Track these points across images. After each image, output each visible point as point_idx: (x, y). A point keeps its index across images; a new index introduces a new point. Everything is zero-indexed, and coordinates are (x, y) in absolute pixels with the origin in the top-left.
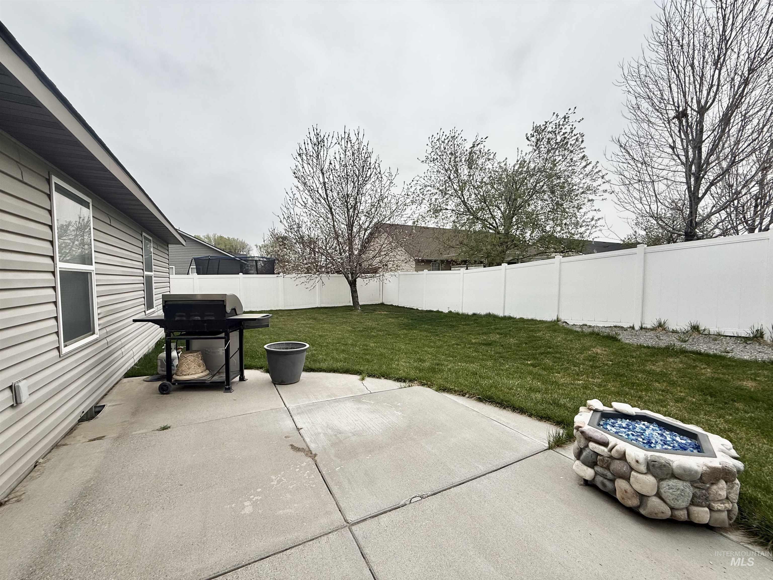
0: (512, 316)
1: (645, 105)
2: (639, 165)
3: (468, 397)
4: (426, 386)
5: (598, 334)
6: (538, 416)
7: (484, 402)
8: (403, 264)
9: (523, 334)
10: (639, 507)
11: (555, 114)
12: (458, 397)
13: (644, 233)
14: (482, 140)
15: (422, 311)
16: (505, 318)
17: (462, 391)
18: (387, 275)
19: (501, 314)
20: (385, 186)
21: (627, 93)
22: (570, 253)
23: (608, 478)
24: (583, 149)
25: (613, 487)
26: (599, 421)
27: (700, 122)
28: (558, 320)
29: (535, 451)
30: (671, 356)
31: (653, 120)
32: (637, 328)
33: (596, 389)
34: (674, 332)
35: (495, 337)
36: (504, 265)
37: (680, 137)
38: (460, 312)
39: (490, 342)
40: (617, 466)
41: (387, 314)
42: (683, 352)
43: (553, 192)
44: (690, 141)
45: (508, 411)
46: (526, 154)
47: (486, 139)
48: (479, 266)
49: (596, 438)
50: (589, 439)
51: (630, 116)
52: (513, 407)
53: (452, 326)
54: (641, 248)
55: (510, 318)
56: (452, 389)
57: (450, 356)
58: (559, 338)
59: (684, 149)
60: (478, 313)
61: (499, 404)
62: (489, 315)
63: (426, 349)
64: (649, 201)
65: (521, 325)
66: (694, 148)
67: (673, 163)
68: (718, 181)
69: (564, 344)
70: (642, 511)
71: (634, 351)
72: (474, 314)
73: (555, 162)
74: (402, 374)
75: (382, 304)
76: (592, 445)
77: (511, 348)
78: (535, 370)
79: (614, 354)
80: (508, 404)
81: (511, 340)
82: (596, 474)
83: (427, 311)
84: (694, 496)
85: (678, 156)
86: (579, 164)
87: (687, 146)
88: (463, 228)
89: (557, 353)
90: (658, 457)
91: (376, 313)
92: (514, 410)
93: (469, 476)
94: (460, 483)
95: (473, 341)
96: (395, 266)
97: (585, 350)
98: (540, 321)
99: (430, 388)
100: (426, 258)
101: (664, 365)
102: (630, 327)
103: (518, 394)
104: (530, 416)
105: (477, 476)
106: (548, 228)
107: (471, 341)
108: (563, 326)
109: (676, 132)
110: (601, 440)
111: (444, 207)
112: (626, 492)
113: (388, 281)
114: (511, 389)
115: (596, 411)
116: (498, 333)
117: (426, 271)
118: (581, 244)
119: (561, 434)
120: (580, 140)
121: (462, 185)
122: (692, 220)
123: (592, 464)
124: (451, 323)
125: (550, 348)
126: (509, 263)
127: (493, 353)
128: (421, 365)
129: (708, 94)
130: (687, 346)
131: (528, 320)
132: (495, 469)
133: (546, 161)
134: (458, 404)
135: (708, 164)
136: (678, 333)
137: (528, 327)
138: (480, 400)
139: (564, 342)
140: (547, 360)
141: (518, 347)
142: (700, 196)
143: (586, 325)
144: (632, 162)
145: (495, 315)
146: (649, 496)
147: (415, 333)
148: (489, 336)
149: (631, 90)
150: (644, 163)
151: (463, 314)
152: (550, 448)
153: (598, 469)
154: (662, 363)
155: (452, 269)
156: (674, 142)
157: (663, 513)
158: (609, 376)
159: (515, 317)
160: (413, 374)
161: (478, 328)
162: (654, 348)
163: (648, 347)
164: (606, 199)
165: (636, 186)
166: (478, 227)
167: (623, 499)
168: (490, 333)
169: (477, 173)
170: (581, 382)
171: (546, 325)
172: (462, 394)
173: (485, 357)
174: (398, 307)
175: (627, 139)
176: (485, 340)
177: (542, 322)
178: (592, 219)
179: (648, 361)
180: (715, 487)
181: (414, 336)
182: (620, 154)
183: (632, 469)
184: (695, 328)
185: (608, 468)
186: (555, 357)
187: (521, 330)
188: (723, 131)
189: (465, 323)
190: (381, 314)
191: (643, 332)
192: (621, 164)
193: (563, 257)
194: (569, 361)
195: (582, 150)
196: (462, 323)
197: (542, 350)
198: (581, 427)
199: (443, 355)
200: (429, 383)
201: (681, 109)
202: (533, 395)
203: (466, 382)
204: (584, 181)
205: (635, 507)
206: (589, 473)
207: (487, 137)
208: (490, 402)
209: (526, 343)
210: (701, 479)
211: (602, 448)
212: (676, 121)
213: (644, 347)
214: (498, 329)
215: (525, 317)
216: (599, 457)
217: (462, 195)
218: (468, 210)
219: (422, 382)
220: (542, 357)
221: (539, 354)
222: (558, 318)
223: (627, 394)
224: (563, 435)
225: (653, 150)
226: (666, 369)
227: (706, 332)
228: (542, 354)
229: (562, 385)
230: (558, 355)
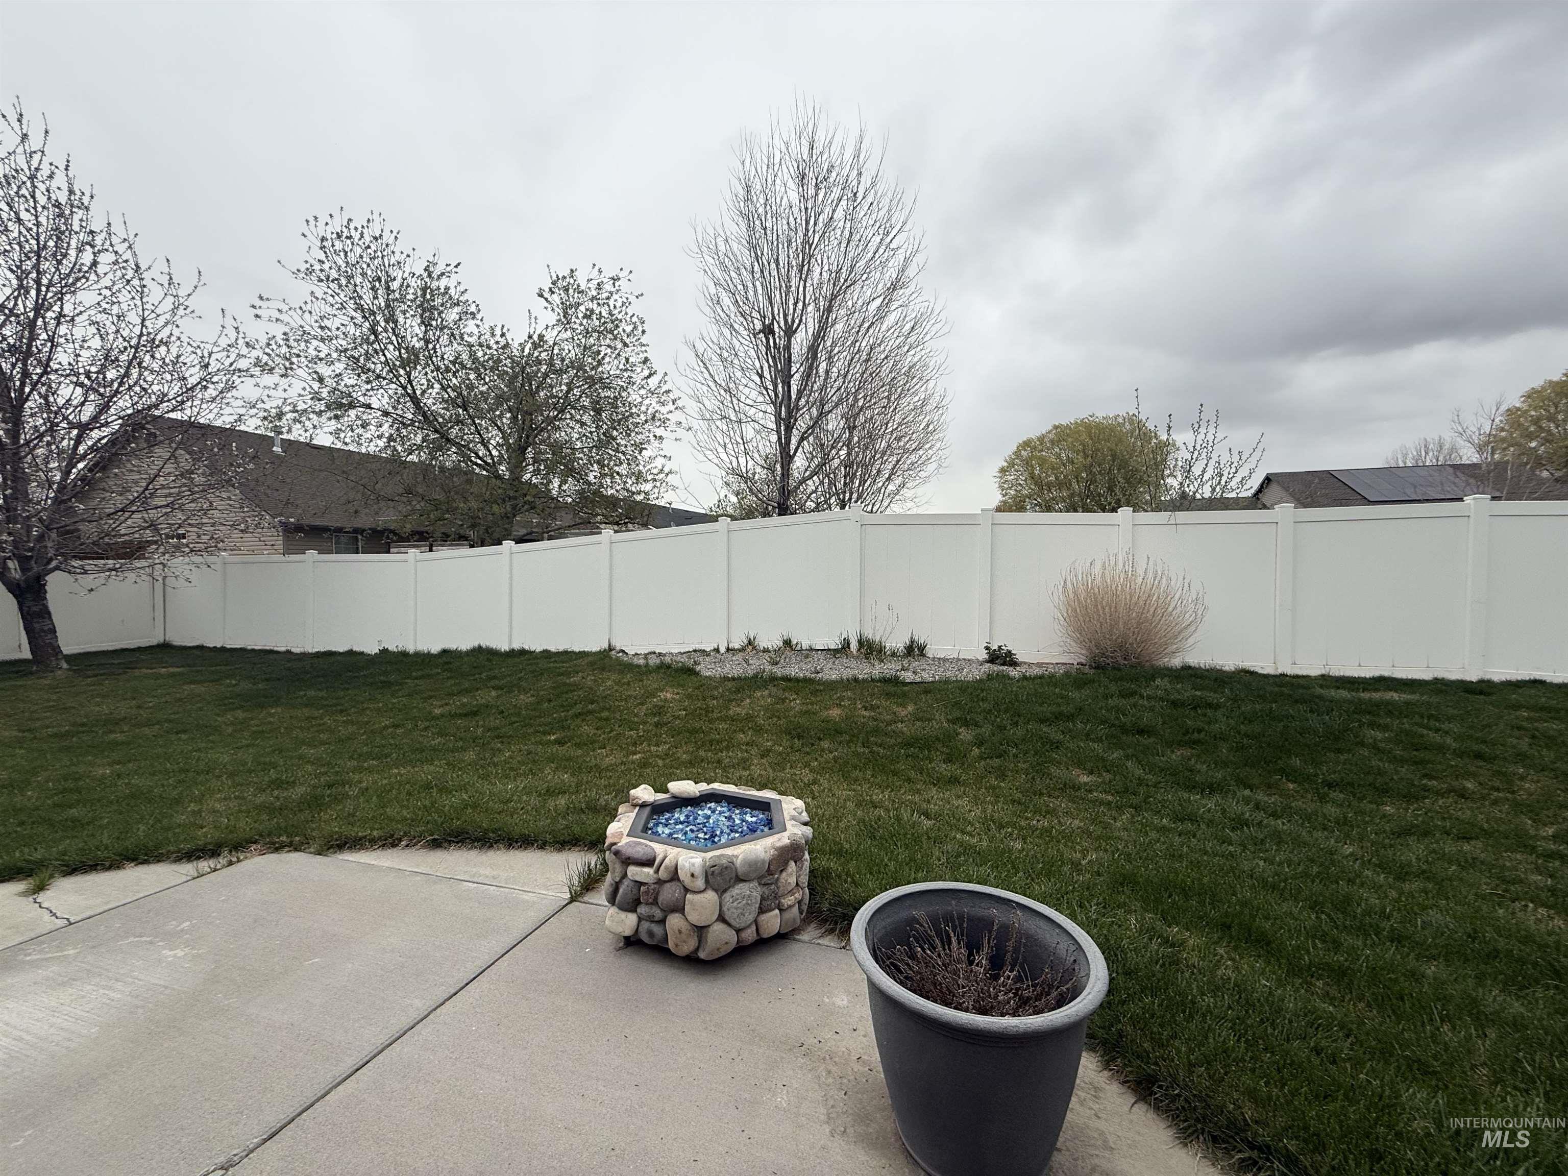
0: (526, 647)
1: (726, 301)
2: (722, 392)
3: (407, 846)
4: (287, 849)
5: (669, 667)
6: (558, 842)
7: (446, 845)
8: (236, 534)
9: (546, 683)
10: (697, 949)
11: (597, 268)
12: (379, 852)
13: (734, 499)
14: (448, 269)
15: (304, 656)
16: (513, 654)
17: (392, 836)
18: (179, 563)
19: (504, 647)
20: (158, 311)
21: (702, 272)
22: (630, 525)
23: (656, 919)
24: (644, 345)
25: (663, 932)
26: (647, 822)
27: (788, 347)
28: (611, 648)
29: (543, 916)
30: (759, 688)
31: (736, 326)
32: (722, 650)
33: (660, 763)
34: (766, 651)
35: (488, 696)
36: (508, 544)
37: (768, 362)
38: (411, 649)
39: (475, 709)
40: (669, 893)
41: (181, 674)
42: (773, 679)
43: (598, 412)
44: (779, 371)
45: (499, 849)
46: (547, 326)
47: (456, 267)
48: (457, 545)
49: (636, 856)
50: (628, 861)
51: (708, 310)
52: (509, 839)
53: (387, 684)
54: (724, 521)
55: (523, 652)
56: (365, 837)
57: (370, 756)
58: (610, 681)
59: (772, 381)
60: (455, 648)
61: (478, 840)
62: (479, 651)
63: (304, 750)
64: (736, 450)
65: (543, 664)
66: (783, 382)
67: (761, 399)
68: (810, 435)
69: (616, 691)
70: (702, 955)
71: (716, 688)
72: (445, 652)
73: (600, 357)
74: (206, 835)
75: (165, 647)
76: (632, 870)
77: (519, 714)
78: (562, 751)
79: (689, 696)
80: (499, 836)
81: (522, 697)
82: (640, 919)
83: (318, 655)
84: (763, 899)
85: (766, 389)
86: (639, 370)
87: (776, 378)
88: (413, 458)
89: (604, 709)
90: (719, 857)
91: (137, 672)
92: (510, 845)
93: (383, 1039)
94: (355, 1067)
95: (437, 711)
96: (205, 538)
97: (648, 697)
98: (580, 652)
99: (300, 851)
100: (308, 521)
101: (750, 703)
102: (714, 650)
103: (522, 809)
104: (542, 847)
105: (405, 1029)
106: (591, 478)
107: (430, 713)
108: (618, 658)
109: (764, 353)
110: (644, 858)
111: (361, 399)
112: (680, 932)
113: (182, 581)
114: (509, 801)
115: (643, 805)
116: (493, 688)
117: (312, 554)
118: (646, 512)
119: (593, 865)
120: (640, 329)
121: (409, 357)
122: (784, 486)
123: (631, 906)
124: (382, 678)
125: (592, 704)
126: (519, 541)
127: (480, 731)
128: (277, 798)
129: (795, 310)
130: (778, 671)
131: (558, 654)
132: (453, 991)
133: (584, 351)
134: (379, 869)
135: (798, 410)
136: (769, 651)
137: (556, 668)
138: (436, 845)
139: (616, 688)
140: (586, 727)
141: (535, 709)
142: (792, 453)
143: (654, 653)
144: (712, 384)
145: (492, 649)
146: (709, 926)
147: (272, 715)
148: (474, 696)
149: (707, 270)
150: (728, 390)
151: (417, 654)
152: (573, 900)
153: (642, 909)
154: (748, 701)
155: (392, 550)
156: (762, 368)
157: (727, 943)
158: (681, 737)
159: (532, 649)
160: (245, 826)
161: (452, 682)
162: (740, 678)
163: (733, 679)
164: (680, 440)
165: (719, 423)
166: (451, 458)
167: (677, 946)
168: (477, 690)
169: (444, 340)
170: (638, 756)
171: (590, 659)
172: (390, 841)
173: (460, 744)
174: (223, 649)
175: (706, 346)
176: (463, 705)
177: (583, 654)
178: (661, 471)
179: (732, 701)
180: (784, 874)
181: (270, 723)
182: (697, 368)
183: (687, 890)
184: (787, 643)
185: (655, 902)
186: (600, 719)
187: (542, 674)
188: (811, 368)
189: (420, 673)
190: (157, 677)
191: (730, 655)
192: (699, 385)
193: (616, 532)
194: (622, 722)
195: (644, 348)
196: (414, 674)
197: (578, 708)
198: (615, 844)
199: (351, 758)
200: (297, 839)
201: (767, 322)
202: (551, 804)
203: (405, 813)
204: (647, 402)
205: (692, 953)
206: (627, 922)
207: (459, 264)
208: (458, 843)
209: (550, 701)
210: (770, 872)
211: (647, 870)
212: (761, 335)
213: (728, 679)
214: (495, 678)
215: (553, 649)
216: (642, 888)
217: (410, 382)
218: (426, 418)
219: (274, 843)
220: (578, 721)
221: (572, 718)
222: (610, 645)
223: (702, 761)
224: (596, 866)
225: (739, 374)
226: (753, 709)
227: (798, 648)
228: (577, 716)
229: (607, 769)
230: (605, 714)
